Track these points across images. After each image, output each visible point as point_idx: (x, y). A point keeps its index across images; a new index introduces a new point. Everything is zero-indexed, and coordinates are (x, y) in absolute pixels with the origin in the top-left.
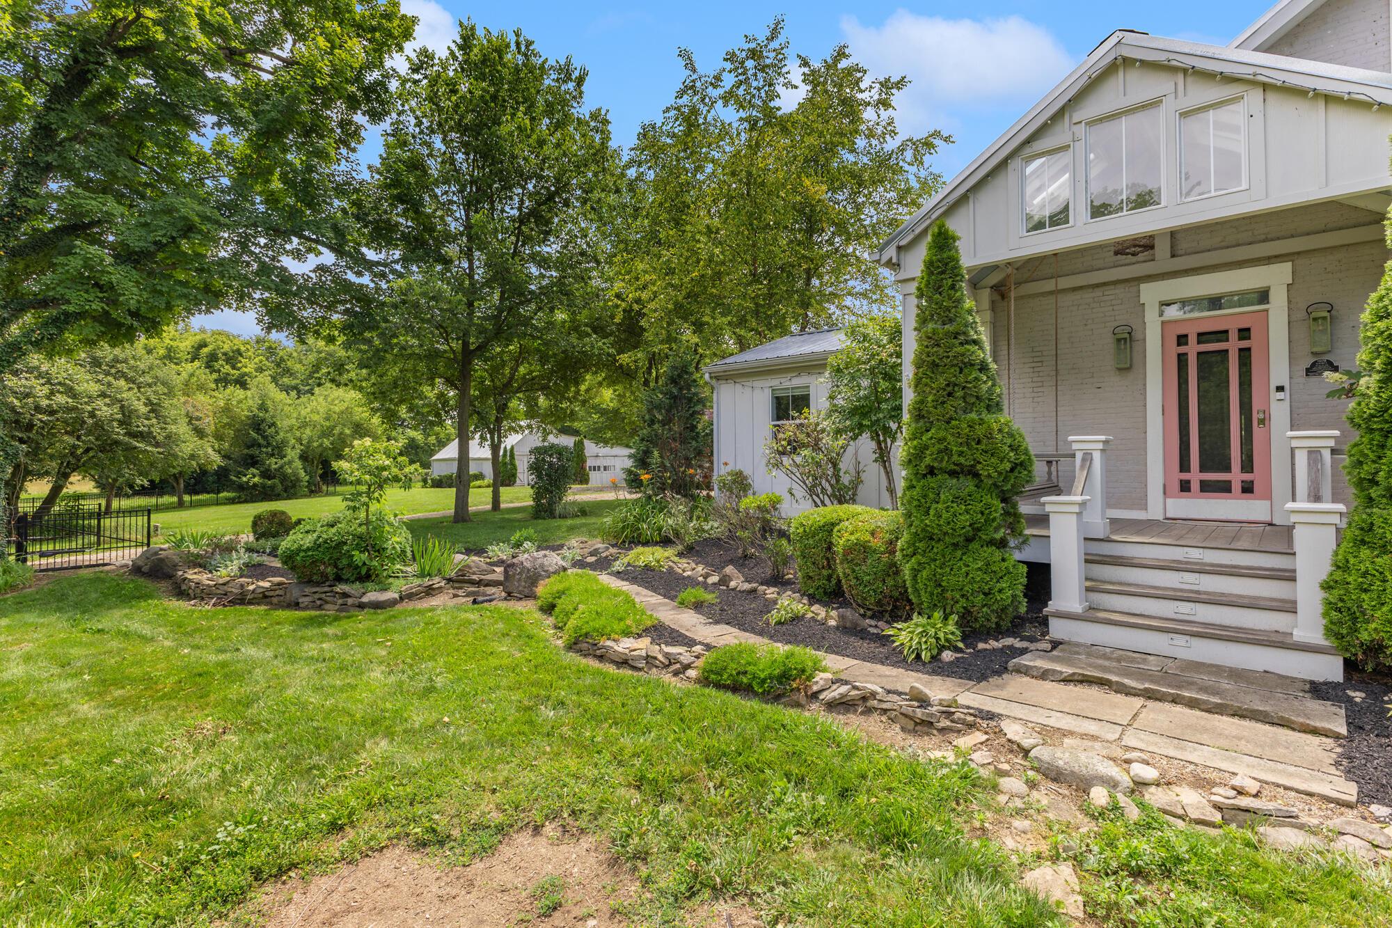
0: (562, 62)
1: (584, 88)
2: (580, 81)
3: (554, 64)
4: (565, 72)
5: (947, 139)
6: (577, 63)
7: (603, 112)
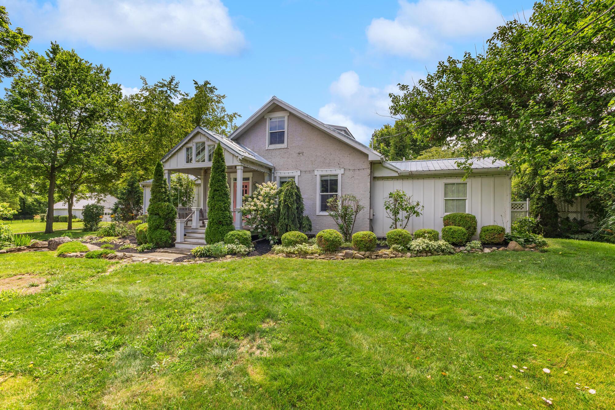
0: (99, 66)
1: (110, 76)
2: (107, 74)
3: (95, 66)
4: (100, 69)
5: (240, 116)
6: (105, 67)
7: (118, 85)
